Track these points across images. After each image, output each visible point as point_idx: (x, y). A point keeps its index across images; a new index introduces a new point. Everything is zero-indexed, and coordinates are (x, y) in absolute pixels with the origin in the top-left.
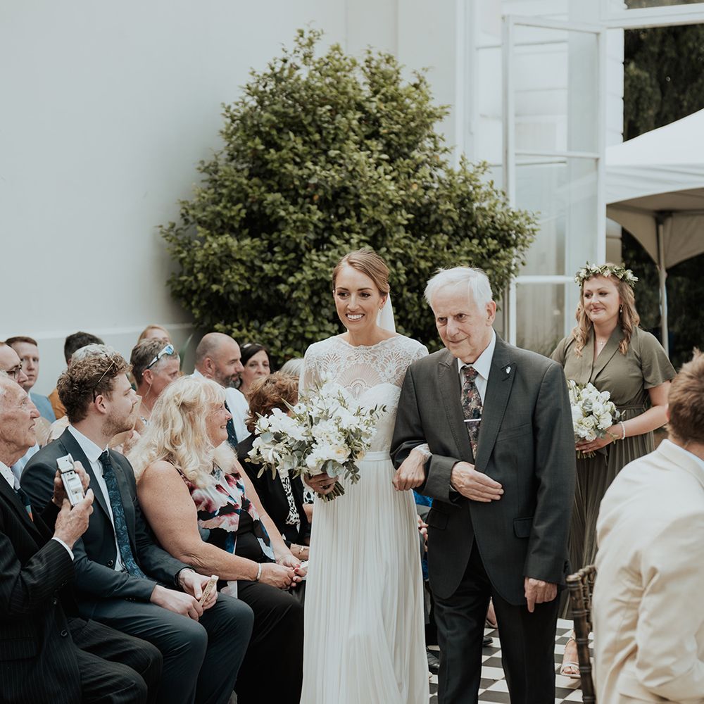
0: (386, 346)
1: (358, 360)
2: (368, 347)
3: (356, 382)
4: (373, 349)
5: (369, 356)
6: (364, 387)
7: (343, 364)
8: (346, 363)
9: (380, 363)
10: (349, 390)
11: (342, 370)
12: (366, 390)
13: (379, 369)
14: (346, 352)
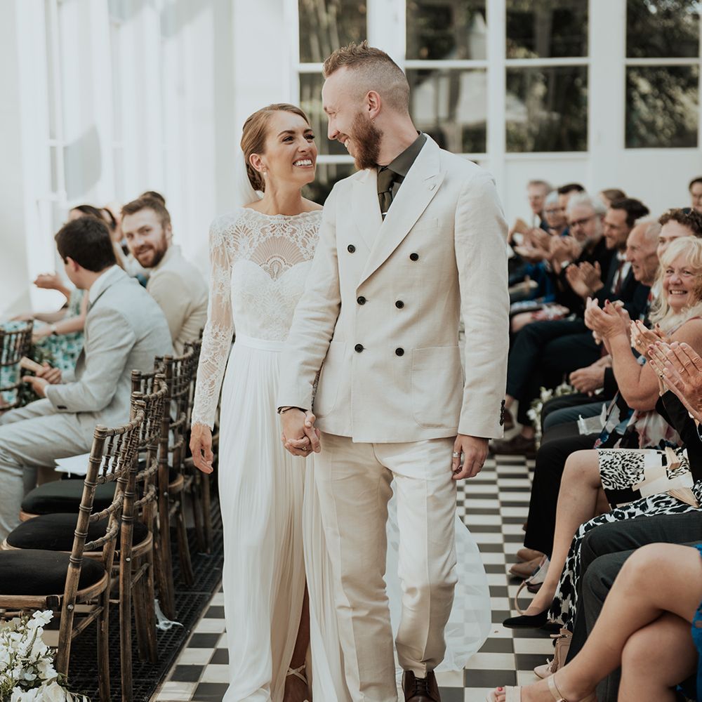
0: (308, 218)
1: (274, 232)
2: (286, 217)
3: (274, 259)
4: (292, 219)
5: (288, 227)
6: (284, 266)
7: (256, 237)
8: (260, 236)
9: (301, 237)
10: (265, 269)
11: (256, 244)
12: (286, 269)
13: (300, 244)
14: (259, 222)
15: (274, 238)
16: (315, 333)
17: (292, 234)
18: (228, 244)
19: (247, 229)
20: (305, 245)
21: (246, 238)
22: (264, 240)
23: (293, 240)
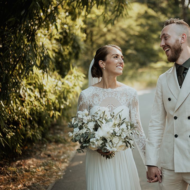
0: (120, 89)
5: (113, 93)
6: (114, 108)
7: (101, 97)
8: (103, 97)
9: (119, 97)
11: (101, 100)
13: (119, 99)
14: (102, 92)
15: (108, 97)
16: (158, 136)
17: (115, 95)
18: (89, 101)
19: (97, 95)
20: (121, 99)
21: (97, 98)
22: (105, 98)
23: (116, 98)
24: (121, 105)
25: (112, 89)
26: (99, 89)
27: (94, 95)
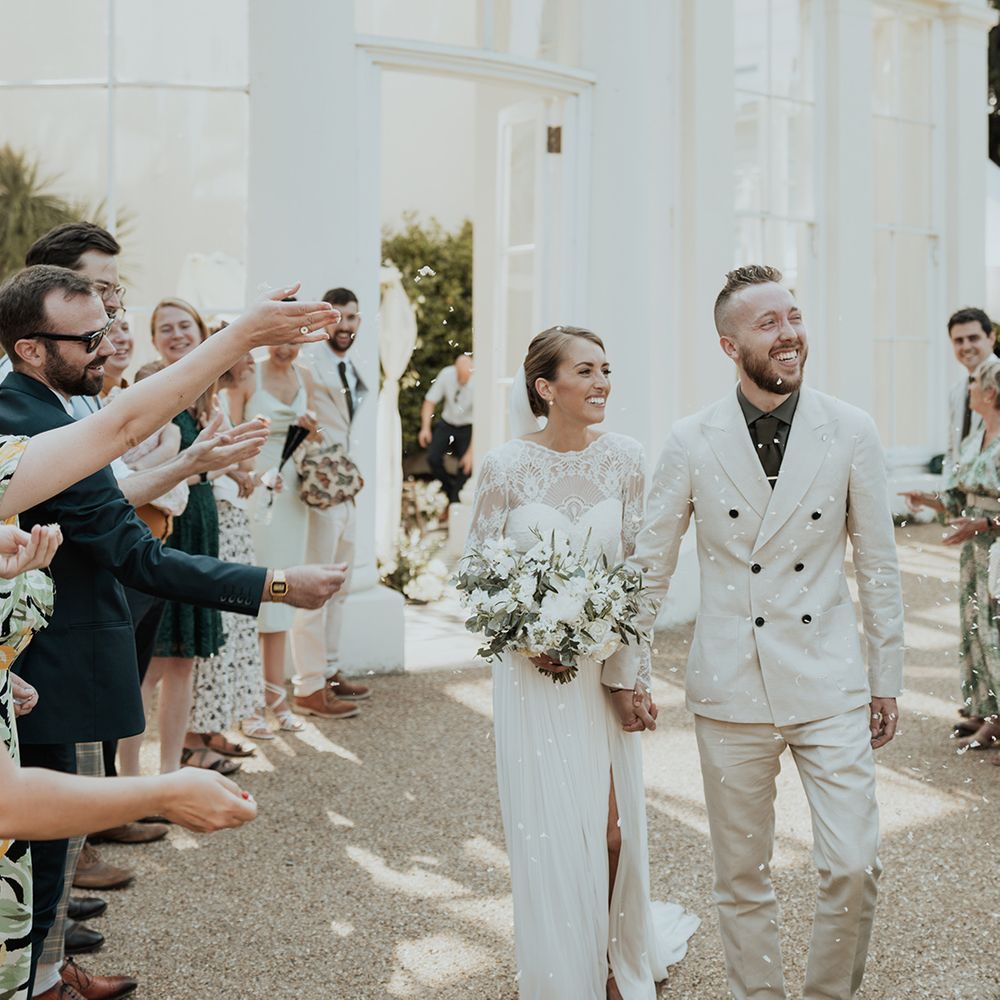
1: (567, 470)
4: (584, 454)
5: (581, 464)
6: (583, 507)
7: (546, 477)
8: (550, 476)
9: (596, 473)
10: (563, 512)
11: (547, 485)
12: (586, 510)
13: (597, 481)
14: (547, 460)
15: (567, 477)
17: (586, 470)
18: (511, 483)
19: (534, 467)
20: (602, 480)
21: (534, 478)
22: (556, 480)
23: (588, 477)
24: (604, 498)
25: (579, 453)
26: (538, 449)
27: (523, 470)
